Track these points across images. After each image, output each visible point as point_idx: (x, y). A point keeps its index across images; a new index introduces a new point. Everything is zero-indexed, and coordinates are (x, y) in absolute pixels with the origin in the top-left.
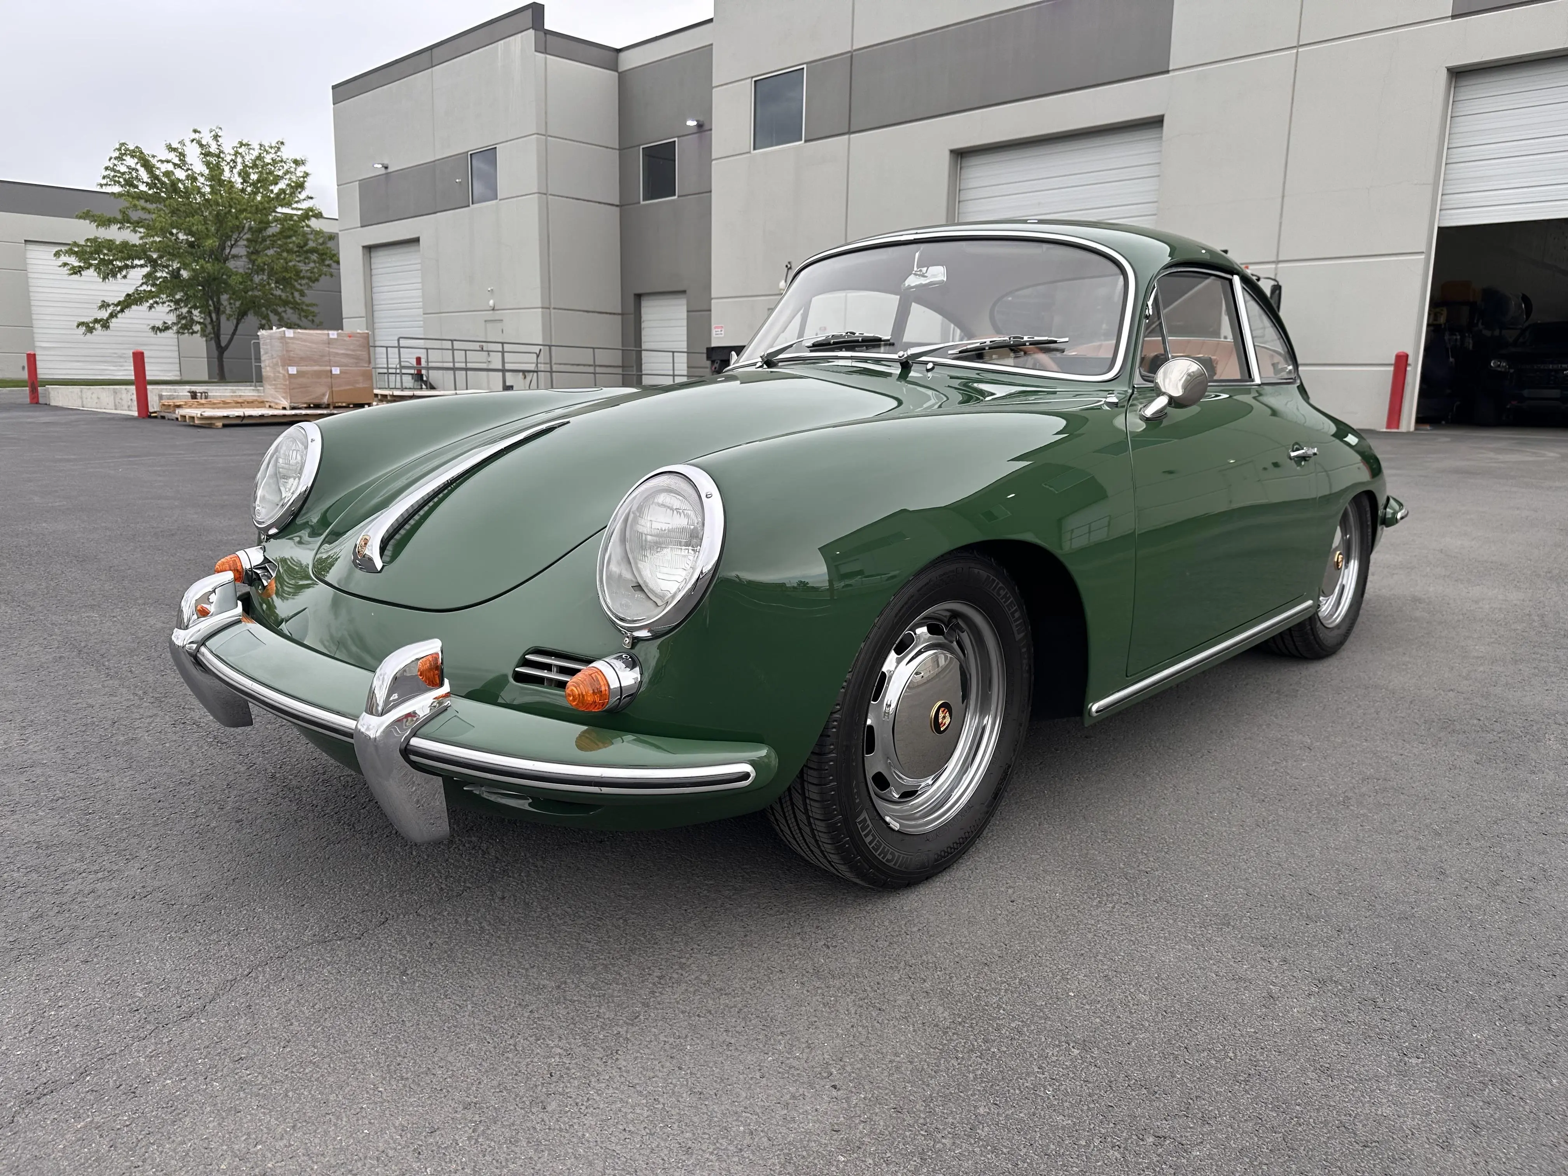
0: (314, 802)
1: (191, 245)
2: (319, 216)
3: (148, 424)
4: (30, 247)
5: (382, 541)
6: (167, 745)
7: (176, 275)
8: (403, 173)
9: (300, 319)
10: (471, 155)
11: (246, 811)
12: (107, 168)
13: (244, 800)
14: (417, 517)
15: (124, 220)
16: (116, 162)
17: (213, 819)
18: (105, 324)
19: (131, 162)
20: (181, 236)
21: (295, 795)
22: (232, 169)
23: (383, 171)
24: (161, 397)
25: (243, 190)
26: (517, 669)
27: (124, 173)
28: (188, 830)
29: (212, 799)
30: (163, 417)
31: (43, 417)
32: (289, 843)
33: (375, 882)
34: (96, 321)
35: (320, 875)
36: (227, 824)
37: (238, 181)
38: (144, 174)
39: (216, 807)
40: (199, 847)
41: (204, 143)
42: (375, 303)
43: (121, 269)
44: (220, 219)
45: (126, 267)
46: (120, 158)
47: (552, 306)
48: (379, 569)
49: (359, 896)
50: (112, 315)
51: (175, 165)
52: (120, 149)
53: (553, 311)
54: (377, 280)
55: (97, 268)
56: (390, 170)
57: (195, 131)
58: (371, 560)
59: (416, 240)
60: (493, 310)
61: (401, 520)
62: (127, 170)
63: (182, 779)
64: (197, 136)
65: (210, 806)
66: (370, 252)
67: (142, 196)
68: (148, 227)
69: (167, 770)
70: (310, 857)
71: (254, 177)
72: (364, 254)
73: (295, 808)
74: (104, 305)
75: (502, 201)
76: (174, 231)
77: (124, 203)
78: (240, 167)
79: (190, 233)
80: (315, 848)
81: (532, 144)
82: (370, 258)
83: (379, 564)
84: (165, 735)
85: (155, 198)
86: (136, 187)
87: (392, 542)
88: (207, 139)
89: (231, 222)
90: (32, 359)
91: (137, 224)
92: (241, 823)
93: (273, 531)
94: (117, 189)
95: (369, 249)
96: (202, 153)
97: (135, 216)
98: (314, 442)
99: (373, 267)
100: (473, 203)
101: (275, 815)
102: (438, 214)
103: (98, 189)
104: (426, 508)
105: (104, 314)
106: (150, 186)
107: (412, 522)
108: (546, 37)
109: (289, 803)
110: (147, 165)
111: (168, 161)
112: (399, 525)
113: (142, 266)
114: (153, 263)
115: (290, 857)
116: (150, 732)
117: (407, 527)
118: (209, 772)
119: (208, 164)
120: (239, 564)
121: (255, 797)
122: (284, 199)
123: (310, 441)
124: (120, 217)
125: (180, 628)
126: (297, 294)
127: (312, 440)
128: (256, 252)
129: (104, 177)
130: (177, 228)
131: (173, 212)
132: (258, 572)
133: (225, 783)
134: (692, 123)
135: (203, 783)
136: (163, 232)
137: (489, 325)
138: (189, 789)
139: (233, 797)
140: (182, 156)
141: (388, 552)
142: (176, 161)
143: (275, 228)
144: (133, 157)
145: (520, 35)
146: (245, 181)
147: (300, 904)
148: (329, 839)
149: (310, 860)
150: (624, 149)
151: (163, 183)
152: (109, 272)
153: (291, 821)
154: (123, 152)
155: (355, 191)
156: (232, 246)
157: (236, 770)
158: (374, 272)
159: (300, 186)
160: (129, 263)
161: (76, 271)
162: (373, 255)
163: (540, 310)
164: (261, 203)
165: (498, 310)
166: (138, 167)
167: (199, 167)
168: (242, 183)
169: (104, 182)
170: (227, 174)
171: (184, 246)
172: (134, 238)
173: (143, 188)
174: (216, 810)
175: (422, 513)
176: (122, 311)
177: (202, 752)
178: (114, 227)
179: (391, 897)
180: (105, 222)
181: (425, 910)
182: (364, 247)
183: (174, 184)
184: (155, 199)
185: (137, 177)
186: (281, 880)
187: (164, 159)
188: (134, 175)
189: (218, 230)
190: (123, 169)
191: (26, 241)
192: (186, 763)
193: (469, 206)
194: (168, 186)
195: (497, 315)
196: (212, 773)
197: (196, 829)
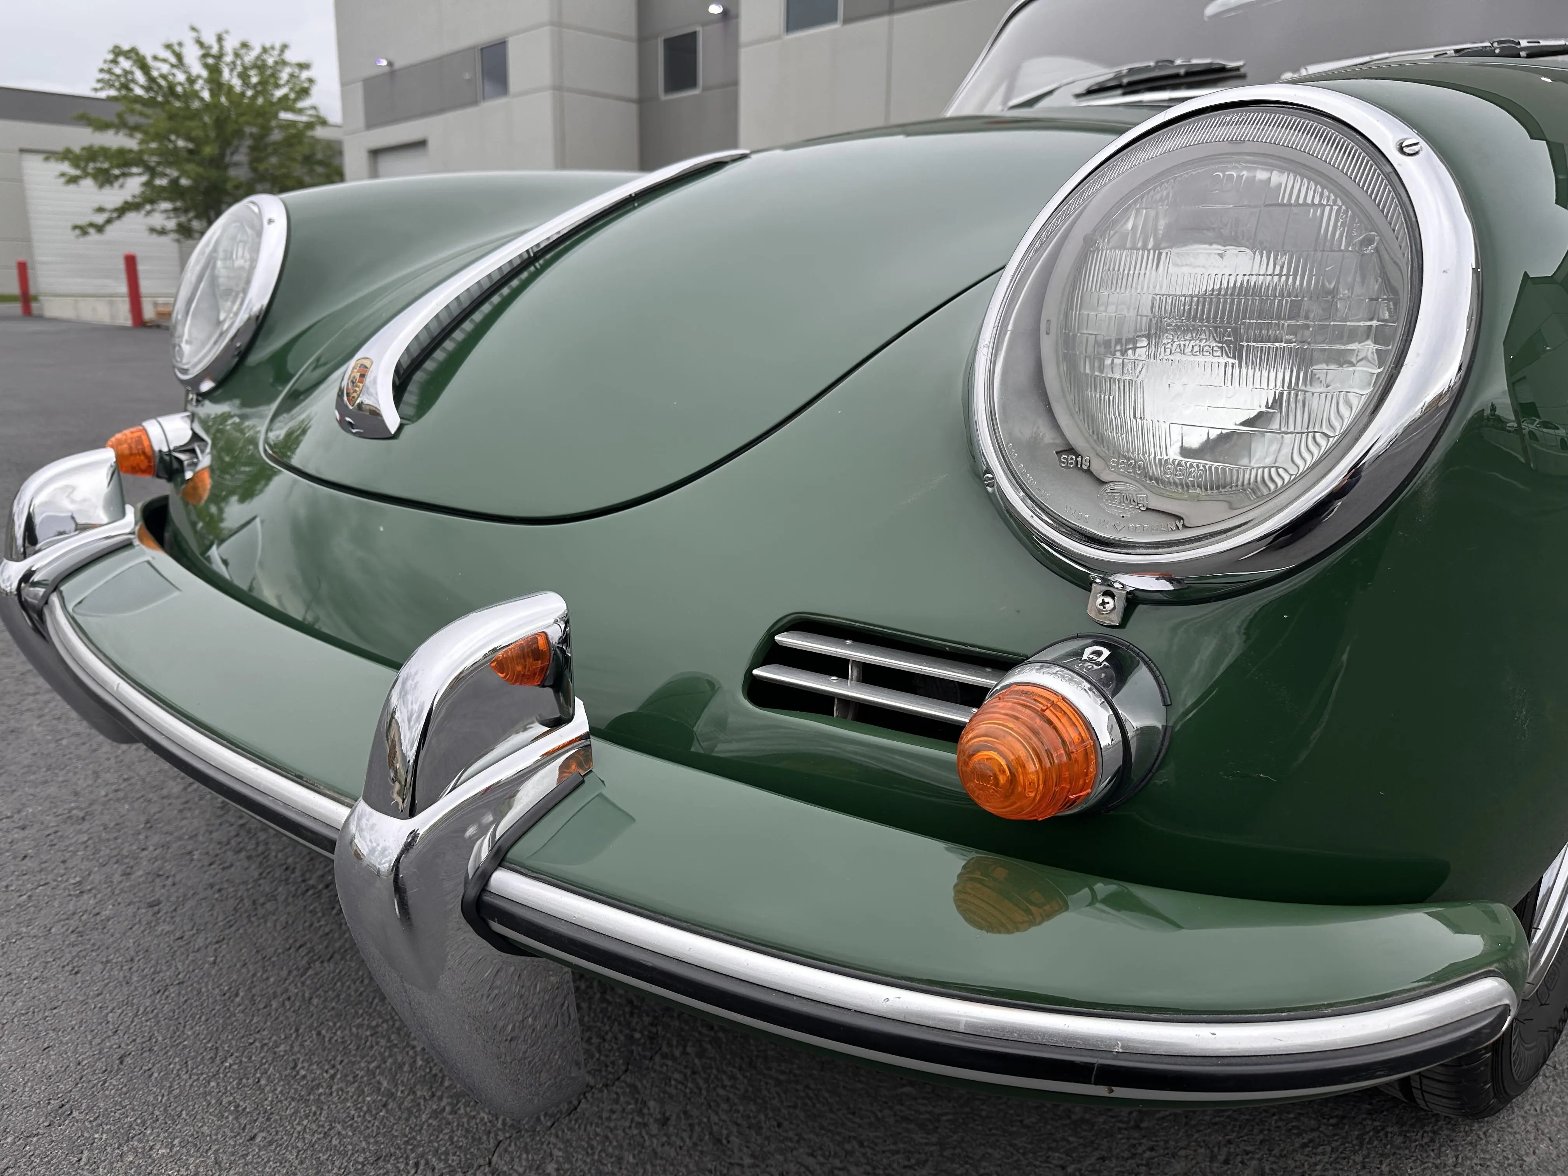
0: (290, 860)
1: (190, 152)
2: (324, 122)
3: (142, 333)
4: (25, 156)
5: (397, 371)
6: (64, 742)
7: (175, 182)
8: (408, 69)
10: (480, 48)
11: (169, 882)
12: (101, 70)
13: (168, 856)
14: (468, 326)
15: (121, 125)
16: (111, 64)
17: (110, 898)
18: (100, 229)
19: (125, 64)
20: (181, 143)
21: (257, 844)
22: (232, 70)
23: (389, 68)
24: (156, 304)
25: (243, 94)
26: (756, 672)
27: (119, 76)
28: (59, 925)
29: (115, 852)
30: (158, 326)
31: (31, 326)
32: (239, 960)
33: (401, 1066)
34: (91, 225)
35: (292, 1047)
36: (131, 910)
37: (237, 83)
38: (140, 77)
39: (120, 871)
40: (69, 968)
41: (202, 41)
43: (117, 177)
44: (220, 123)
45: (124, 175)
46: (115, 62)
48: (393, 430)
49: (369, 1110)
50: (109, 221)
51: (172, 65)
52: (114, 51)
55: (95, 177)
56: (395, 67)
57: (192, 29)
58: (375, 414)
59: (423, 142)
61: (436, 330)
62: (122, 73)
63: (73, 808)
64: (194, 34)
65: (107, 869)
66: (376, 157)
67: (138, 99)
68: (146, 133)
69: (52, 790)
70: (275, 996)
71: (254, 80)
72: (369, 160)
73: (256, 875)
74: (100, 210)
75: (514, 97)
76: (173, 137)
77: (120, 107)
78: (239, 69)
79: (189, 138)
80: (284, 973)
81: (545, 34)
82: (377, 163)
83: (392, 419)
84: (66, 723)
85: (153, 103)
86: (132, 90)
87: (419, 376)
88: (207, 39)
89: (230, 128)
90: (22, 268)
91: (133, 129)
92: (156, 908)
93: (206, 386)
94: (113, 93)
95: (375, 153)
96: (202, 54)
97: (132, 120)
98: (272, 225)
99: (380, 173)
100: (483, 101)
101: (220, 890)
102: (448, 113)
103: (92, 94)
104: (486, 308)
105: (100, 219)
106: (148, 89)
107: (458, 335)
109: (246, 864)
110: (145, 68)
111: (165, 61)
112: (433, 340)
113: (140, 174)
114: (152, 172)
115: (237, 995)
116: (43, 719)
117: (449, 345)
118: (121, 794)
119: (206, 66)
120: (146, 443)
121: (189, 848)
122: (285, 103)
123: (265, 222)
124: (116, 121)
125: (11, 559)
127: (270, 221)
128: (258, 160)
129: (99, 82)
130: (176, 134)
131: (171, 117)
132: (182, 457)
133: (143, 819)
134: (715, 9)
135: (106, 818)
136: (161, 137)
138: (80, 832)
139: (151, 848)
140: (179, 55)
141: (411, 397)
142: (173, 60)
143: (276, 136)
144: (128, 58)
146: (245, 84)
147: (246, 1135)
148: (312, 949)
149: (274, 1004)
150: (643, 39)
151: (160, 86)
152: (104, 179)
153: (247, 903)
154: (118, 55)
155: (358, 90)
156: (232, 154)
157: (165, 792)
159: (304, 92)
160: (126, 170)
161: (73, 180)
162: (378, 159)
164: (262, 107)
166: (134, 69)
167: (197, 69)
168: (242, 86)
169: (99, 86)
170: (226, 74)
171: (185, 154)
172: (132, 143)
173: (139, 91)
174: (117, 878)
175: (478, 317)
176: (119, 217)
177: (117, 757)
178: (111, 133)
179: (435, 1114)
180: (102, 126)
181: (507, 1158)
182: (369, 152)
183: (171, 87)
184: (150, 103)
185: (133, 80)
186: (213, 1060)
187: (161, 59)
188: (130, 77)
189: (218, 137)
190: (118, 71)
191: (20, 150)
192: (86, 777)
193: (479, 104)
194: (166, 89)
196: (125, 798)
197: (73, 923)
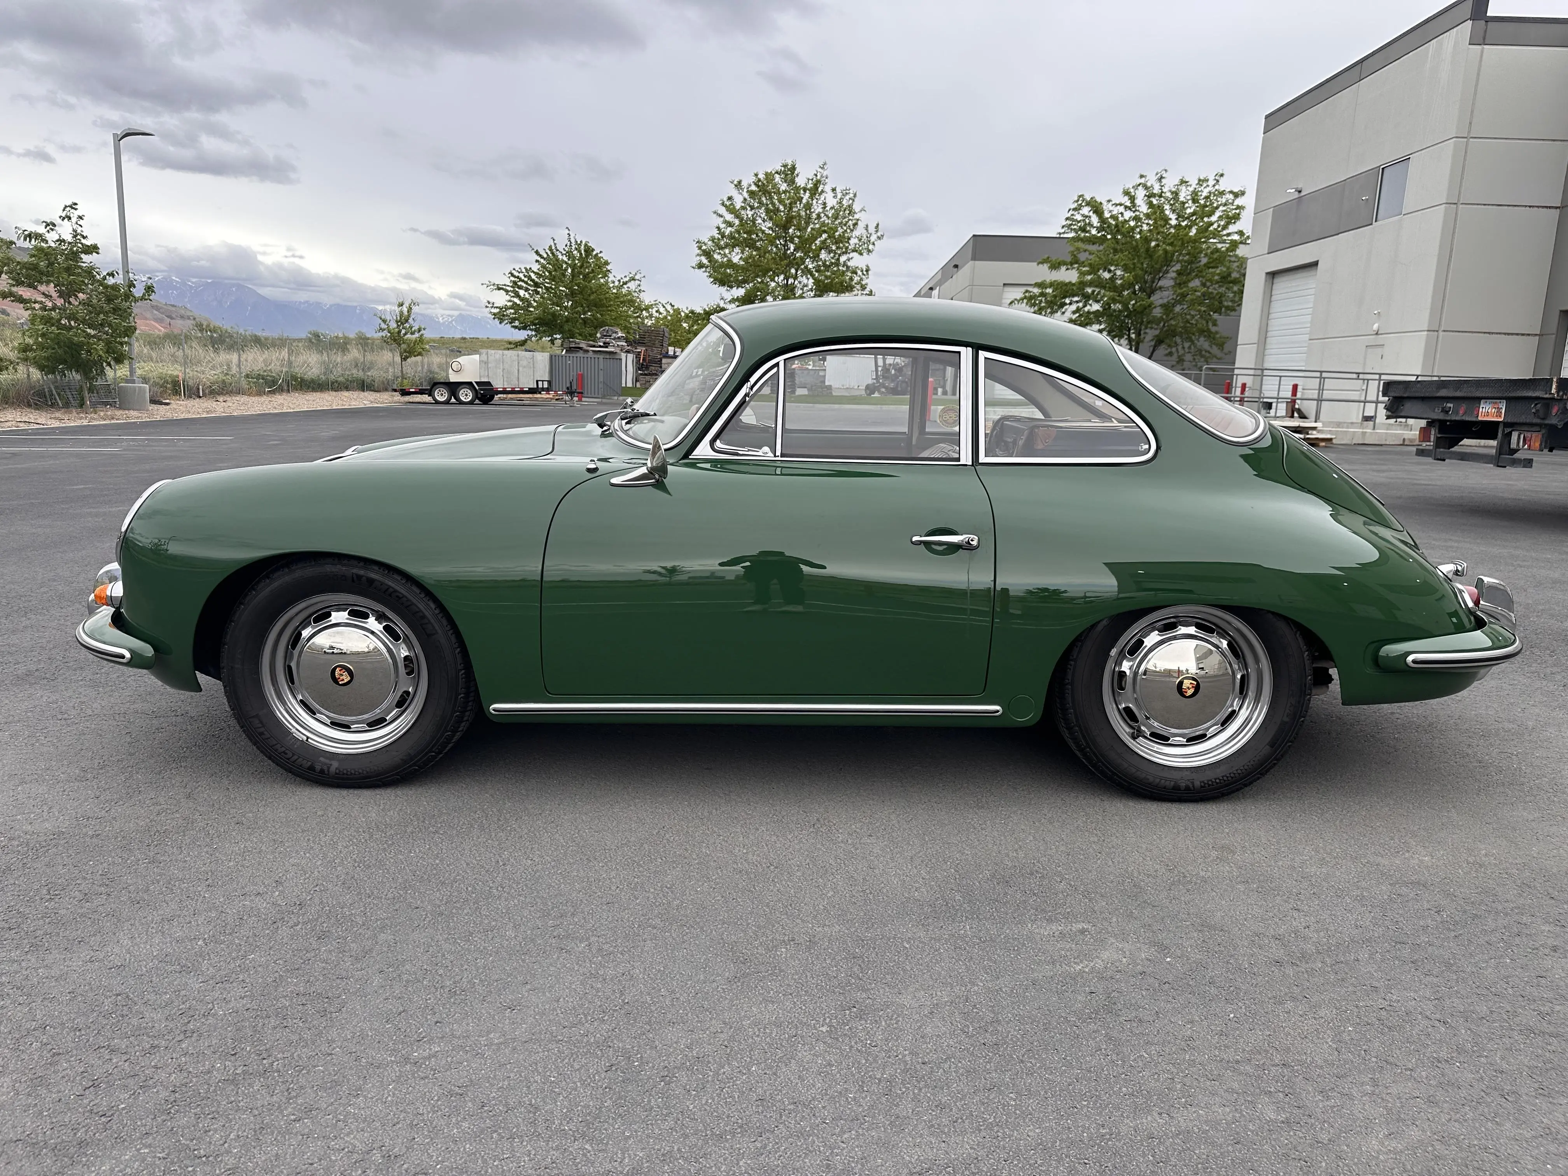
4: (1007, 289)
8: (1314, 195)
9: (1211, 347)
10: (1383, 169)
12: (1066, 218)
15: (1072, 262)
16: (1073, 212)
19: (1086, 210)
20: (1116, 272)
23: (1297, 195)
27: (1079, 222)
38: (1095, 220)
41: (1149, 184)
42: (1269, 329)
45: (1065, 304)
46: (1077, 210)
47: (1442, 329)
51: (1126, 207)
52: (1078, 201)
53: (1441, 333)
54: (1276, 307)
56: (1303, 194)
57: (1142, 176)
59: (1315, 264)
60: (1377, 334)
62: (1082, 218)
64: (1143, 180)
66: (1273, 278)
67: (1093, 240)
72: (1266, 281)
75: (1406, 216)
76: (1112, 268)
77: (1076, 247)
79: (1125, 268)
81: (1449, 149)
82: (1273, 284)
85: (1103, 239)
86: (1089, 232)
88: (1152, 181)
91: (1084, 264)
94: (1072, 235)
95: (1273, 275)
96: (1146, 195)
97: (1081, 257)
99: (1273, 293)
100: (1376, 221)
102: (1340, 235)
103: (1057, 236)
106: (1099, 230)
108: (1486, 25)
110: (1101, 212)
111: (1121, 205)
113: (1076, 302)
114: (1087, 298)
119: (1151, 205)
124: (1068, 259)
126: (1210, 324)
128: (1182, 283)
129: (1063, 227)
130: (1116, 266)
137: (1370, 350)
140: (1132, 199)
142: (1128, 204)
144: (1088, 205)
145: (1455, 29)
146: (1179, 216)
151: (1109, 225)
154: (1081, 202)
155: (1266, 219)
158: (1273, 298)
160: (1067, 300)
162: (1276, 281)
163: (1426, 333)
165: (1381, 334)
166: (1091, 213)
167: (1144, 208)
168: (1177, 219)
169: (1063, 231)
172: (1076, 277)
173: (1094, 232)
178: (1062, 269)
180: (1056, 265)
182: (1267, 274)
183: (1120, 225)
184: (1100, 240)
185: (1089, 223)
187: (1118, 203)
188: (1087, 221)
190: (1079, 218)
191: (1004, 284)
193: (1371, 224)
194: (1114, 227)
195: (1380, 339)
